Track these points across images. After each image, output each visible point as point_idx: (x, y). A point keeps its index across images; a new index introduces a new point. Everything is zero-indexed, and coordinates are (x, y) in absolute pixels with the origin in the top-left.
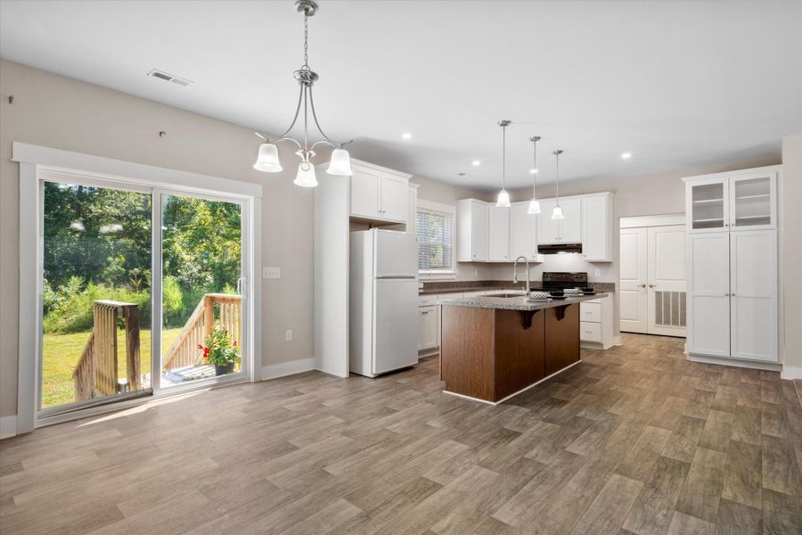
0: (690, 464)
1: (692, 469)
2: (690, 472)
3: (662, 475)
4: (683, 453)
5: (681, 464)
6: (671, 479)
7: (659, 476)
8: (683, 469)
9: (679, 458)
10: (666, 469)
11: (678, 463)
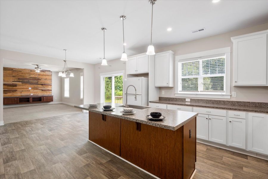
0: (4, 164)
1: (2, 163)
2: (3, 161)
3: (11, 155)
4: (9, 166)
5: (7, 162)
6: (8, 156)
7: (12, 155)
8: (6, 161)
9: (10, 163)
10: (11, 158)
11: (9, 162)
